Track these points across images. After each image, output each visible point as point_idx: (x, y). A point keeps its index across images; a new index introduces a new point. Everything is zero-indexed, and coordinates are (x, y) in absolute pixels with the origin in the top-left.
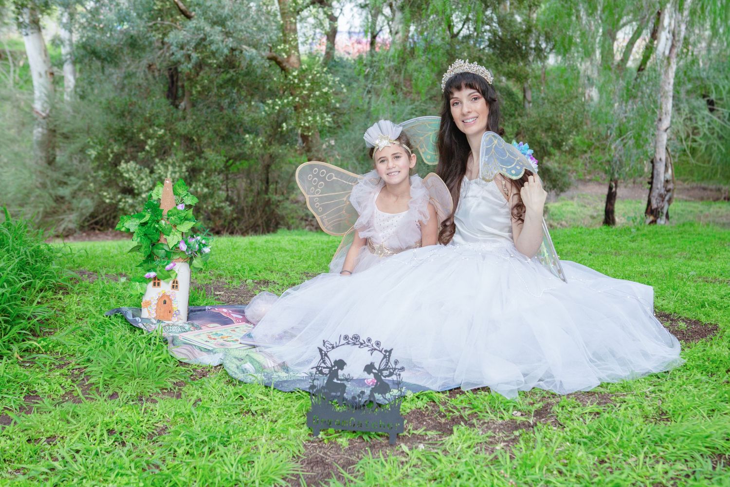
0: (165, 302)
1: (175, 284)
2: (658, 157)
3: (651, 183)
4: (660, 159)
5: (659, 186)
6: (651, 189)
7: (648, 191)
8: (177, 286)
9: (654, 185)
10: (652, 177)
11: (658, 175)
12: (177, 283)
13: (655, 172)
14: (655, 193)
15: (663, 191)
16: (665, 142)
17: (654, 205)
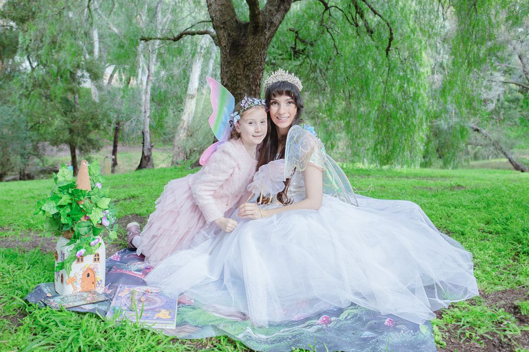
0: (88, 275)
1: (97, 257)
2: (146, 130)
3: (143, 143)
4: (147, 131)
5: (147, 145)
6: (143, 146)
7: (142, 147)
8: (98, 259)
9: (145, 144)
10: (144, 140)
11: (147, 139)
12: (98, 256)
13: (145, 138)
14: (146, 148)
15: (149, 147)
16: (148, 123)
17: (146, 154)
